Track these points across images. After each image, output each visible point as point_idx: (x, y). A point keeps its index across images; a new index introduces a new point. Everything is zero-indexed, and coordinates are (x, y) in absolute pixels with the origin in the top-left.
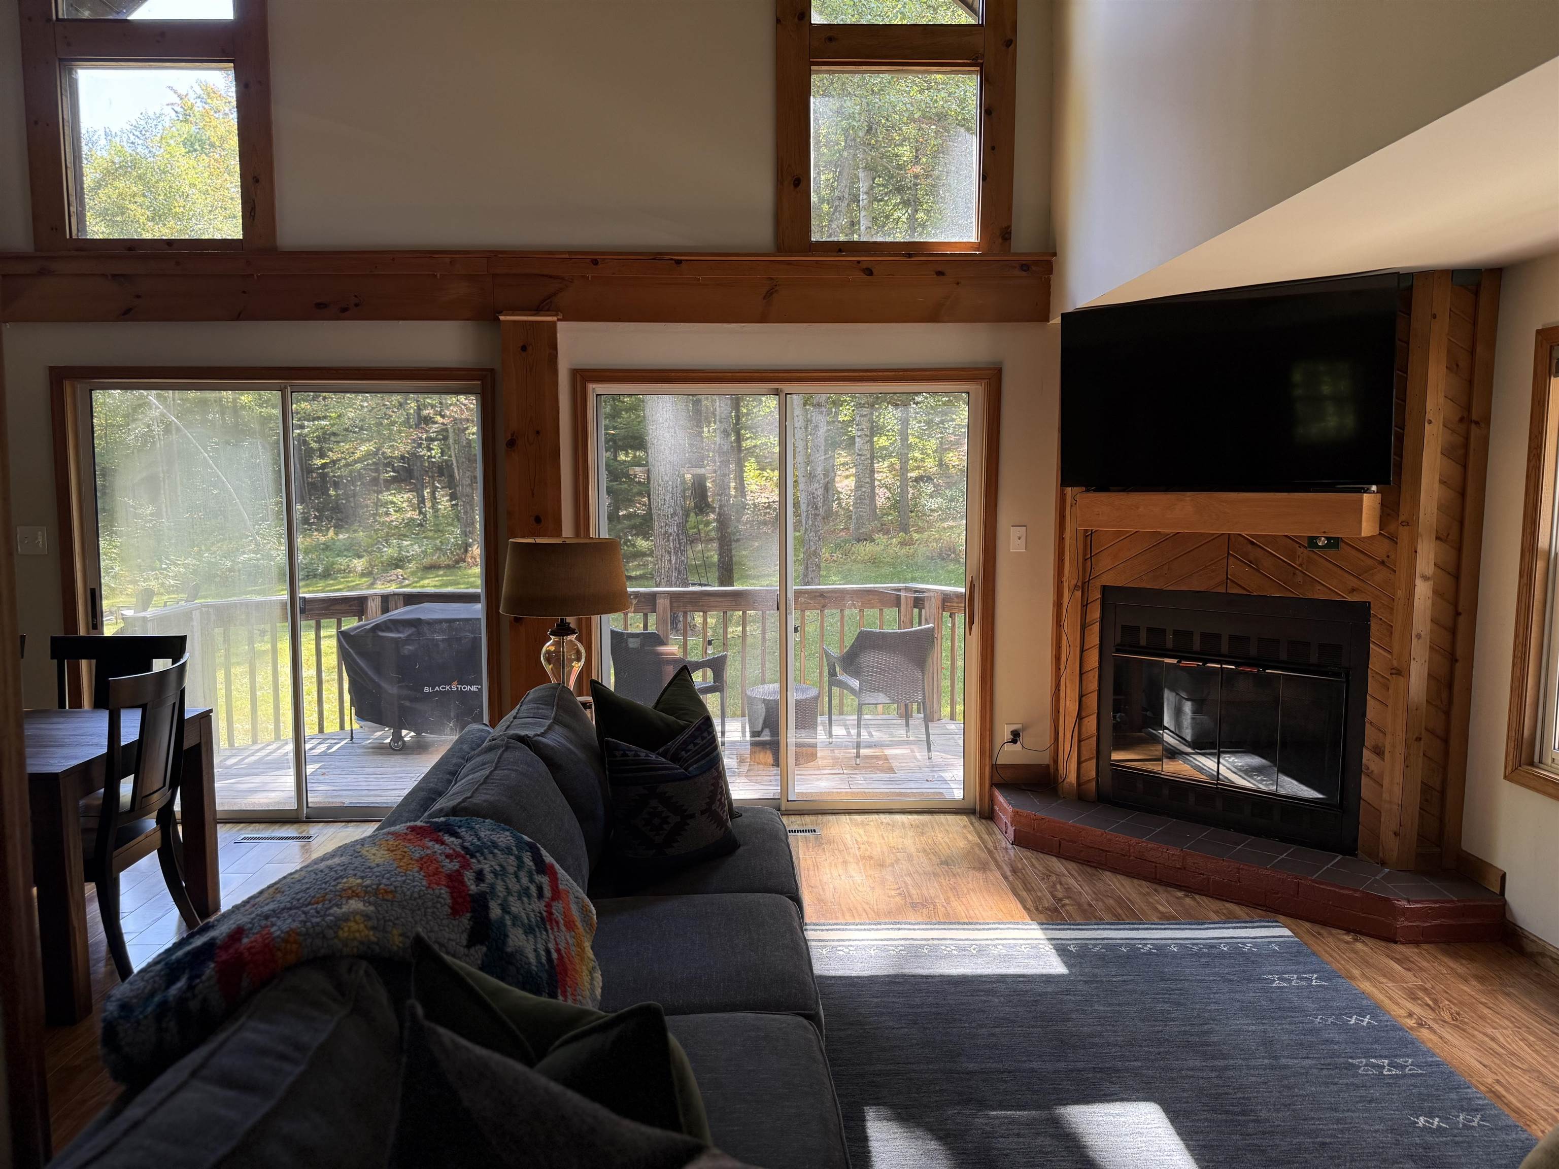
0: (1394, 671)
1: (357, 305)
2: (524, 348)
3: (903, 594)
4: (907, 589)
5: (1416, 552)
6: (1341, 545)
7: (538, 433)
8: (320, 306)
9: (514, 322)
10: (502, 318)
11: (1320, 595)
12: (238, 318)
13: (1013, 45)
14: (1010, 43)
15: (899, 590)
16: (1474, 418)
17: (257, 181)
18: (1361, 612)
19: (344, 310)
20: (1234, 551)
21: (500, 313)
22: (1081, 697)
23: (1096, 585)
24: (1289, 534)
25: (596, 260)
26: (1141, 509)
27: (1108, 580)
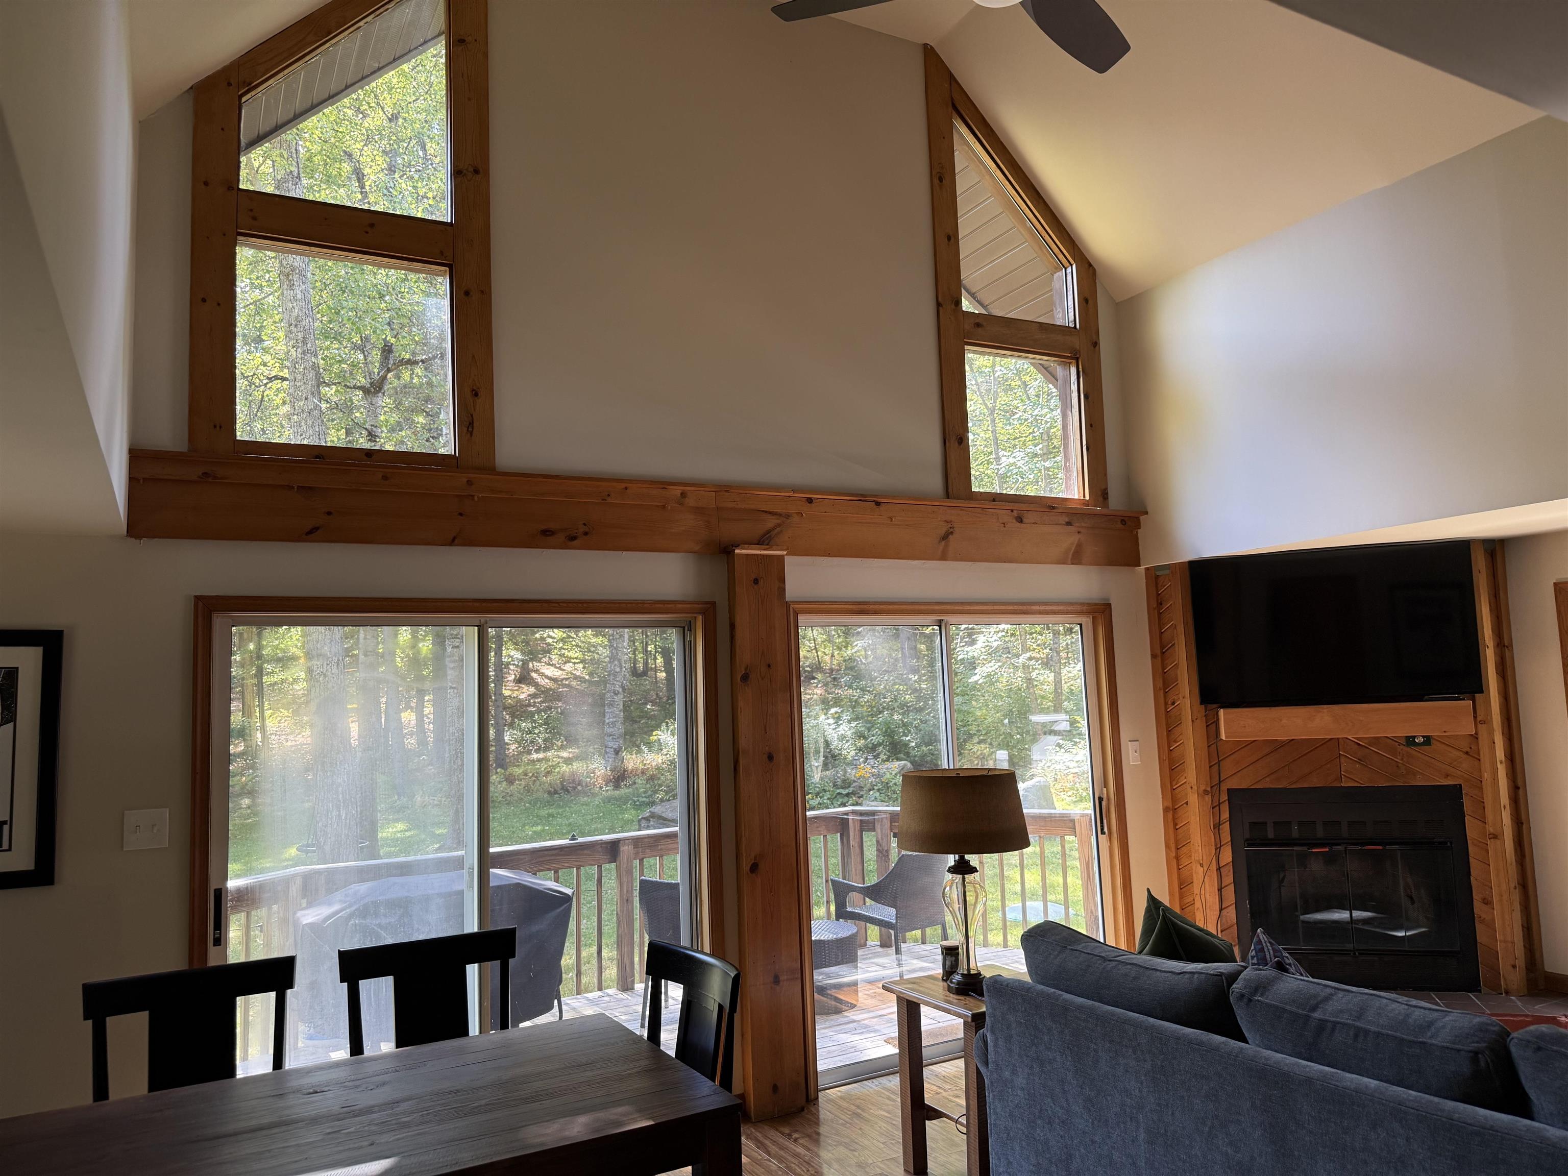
0: (1491, 836)
1: (586, 534)
2: (756, 581)
3: (850, 817)
4: (854, 812)
5: (1494, 743)
6: (1433, 741)
7: (769, 666)
8: (546, 533)
9: (747, 555)
10: (737, 551)
11: (1419, 781)
12: (452, 542)
13: (1097, 347)
14: (1096, 344)
15: (847, 814)
16: (1506, 644)
17: (476, 395)
18: (1455, 792)
19: (573, 538)
20: (1344, 752)
21: (737, 546)
22: (1220, 890)
23: (1225, 787)
24: (1388, 736)
25: (811, 498)
26: (1284, 721)
27: (1234, 784)
